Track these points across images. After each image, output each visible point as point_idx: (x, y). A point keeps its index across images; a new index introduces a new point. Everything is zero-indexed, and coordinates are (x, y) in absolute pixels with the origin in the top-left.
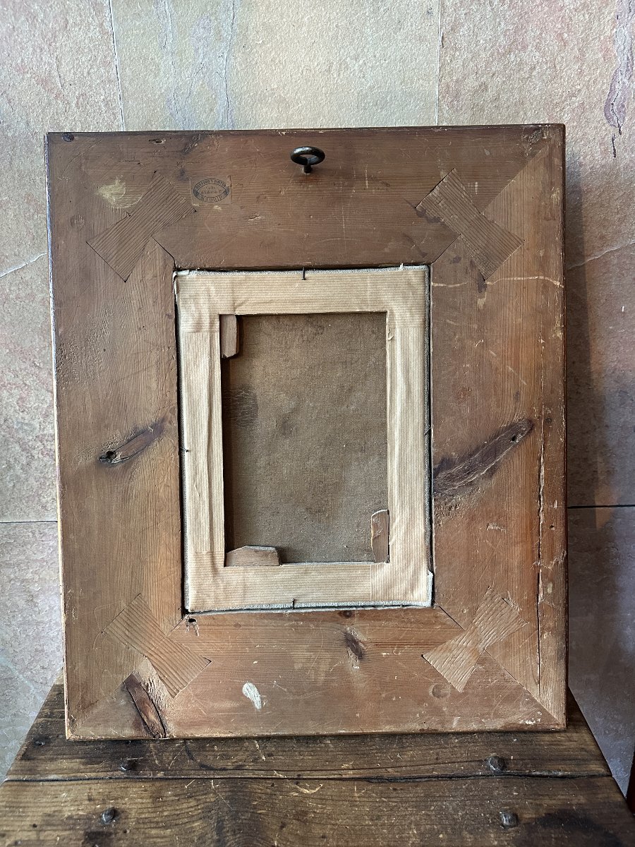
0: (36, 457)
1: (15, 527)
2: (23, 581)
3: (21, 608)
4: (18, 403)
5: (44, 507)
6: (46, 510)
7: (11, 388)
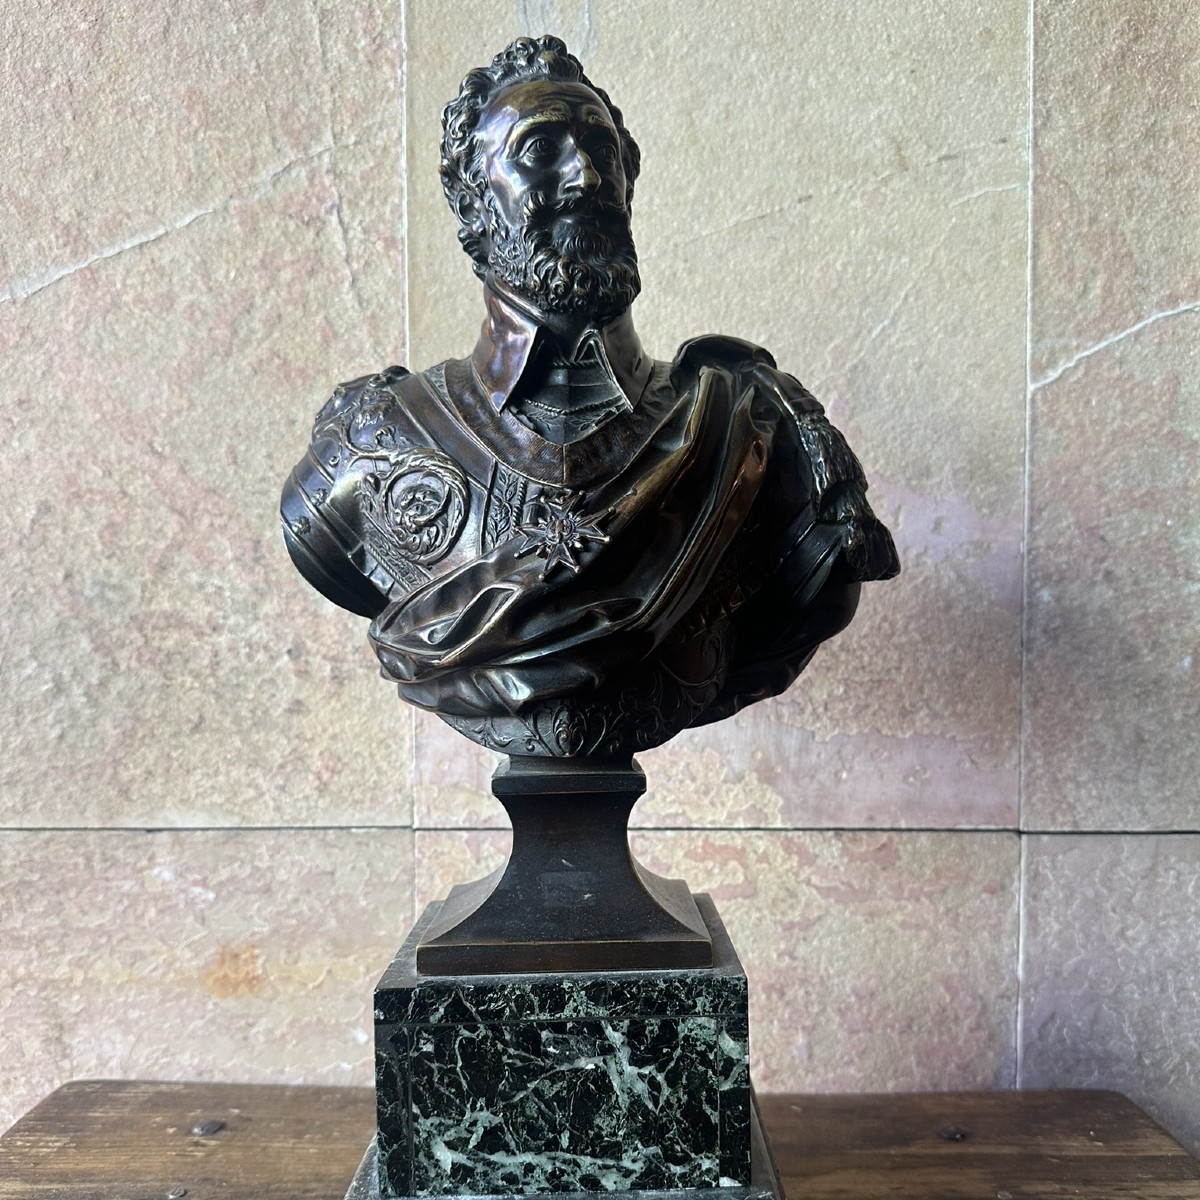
0: (123, 667)
1: (47, 842)
2: (44, 988)
3: (28, 1058)
4: (101, 537)
5: (125, 793)
6: (128, 799)
7: (91, 502)
